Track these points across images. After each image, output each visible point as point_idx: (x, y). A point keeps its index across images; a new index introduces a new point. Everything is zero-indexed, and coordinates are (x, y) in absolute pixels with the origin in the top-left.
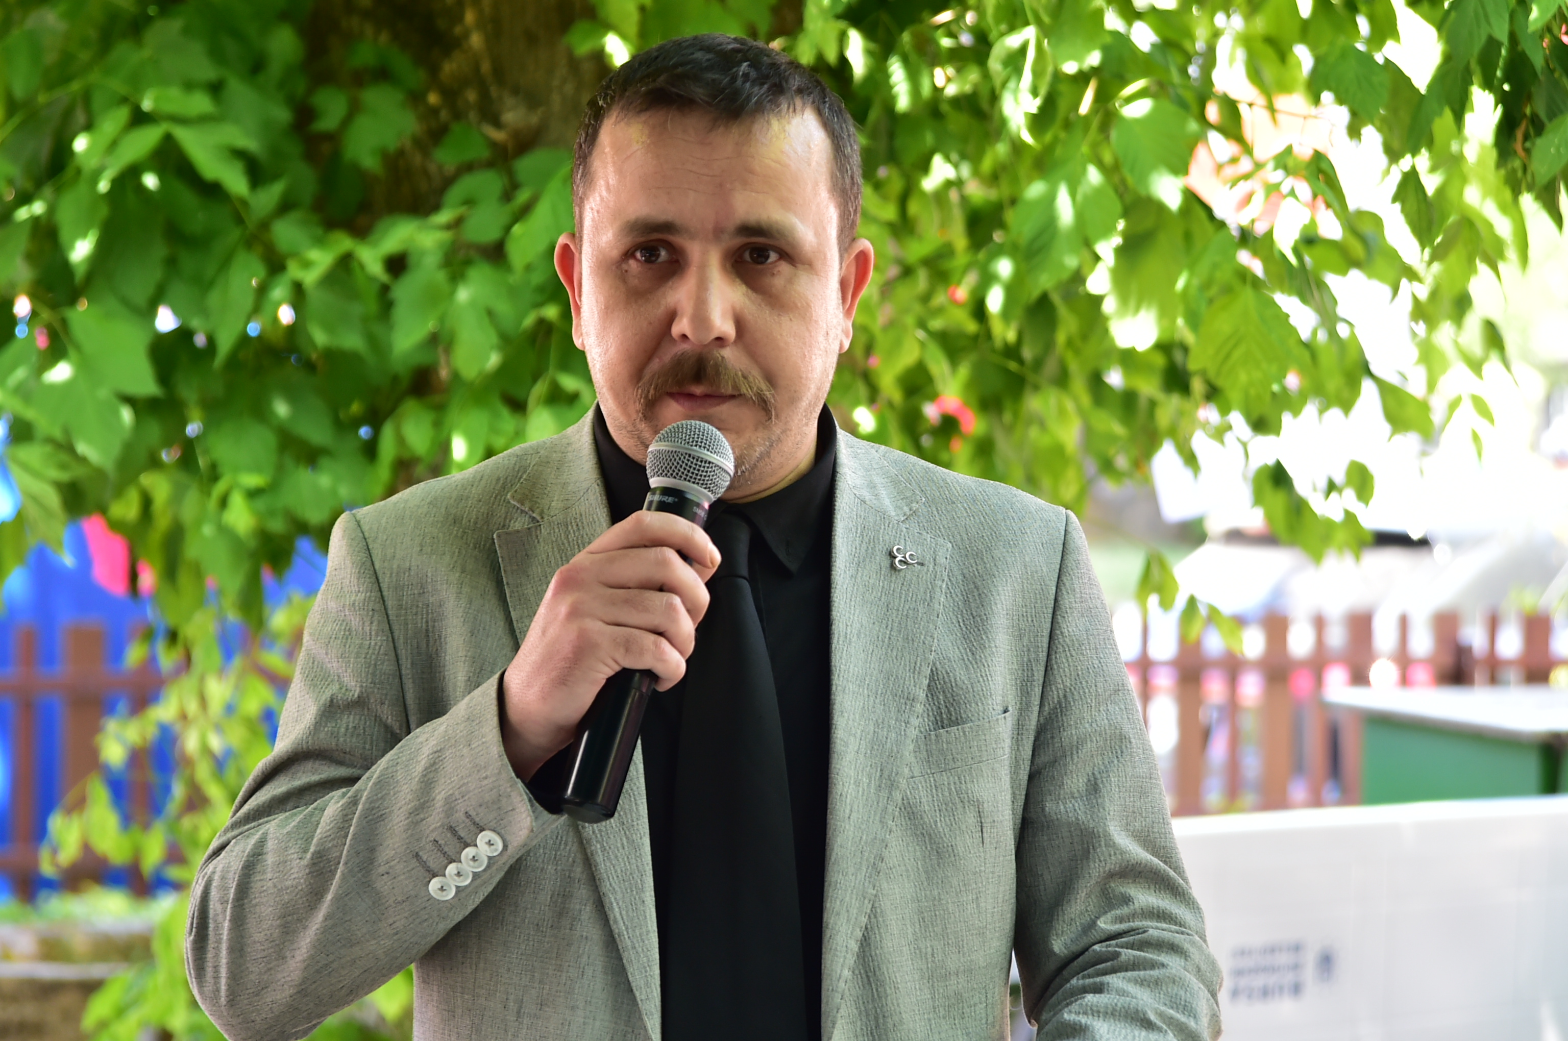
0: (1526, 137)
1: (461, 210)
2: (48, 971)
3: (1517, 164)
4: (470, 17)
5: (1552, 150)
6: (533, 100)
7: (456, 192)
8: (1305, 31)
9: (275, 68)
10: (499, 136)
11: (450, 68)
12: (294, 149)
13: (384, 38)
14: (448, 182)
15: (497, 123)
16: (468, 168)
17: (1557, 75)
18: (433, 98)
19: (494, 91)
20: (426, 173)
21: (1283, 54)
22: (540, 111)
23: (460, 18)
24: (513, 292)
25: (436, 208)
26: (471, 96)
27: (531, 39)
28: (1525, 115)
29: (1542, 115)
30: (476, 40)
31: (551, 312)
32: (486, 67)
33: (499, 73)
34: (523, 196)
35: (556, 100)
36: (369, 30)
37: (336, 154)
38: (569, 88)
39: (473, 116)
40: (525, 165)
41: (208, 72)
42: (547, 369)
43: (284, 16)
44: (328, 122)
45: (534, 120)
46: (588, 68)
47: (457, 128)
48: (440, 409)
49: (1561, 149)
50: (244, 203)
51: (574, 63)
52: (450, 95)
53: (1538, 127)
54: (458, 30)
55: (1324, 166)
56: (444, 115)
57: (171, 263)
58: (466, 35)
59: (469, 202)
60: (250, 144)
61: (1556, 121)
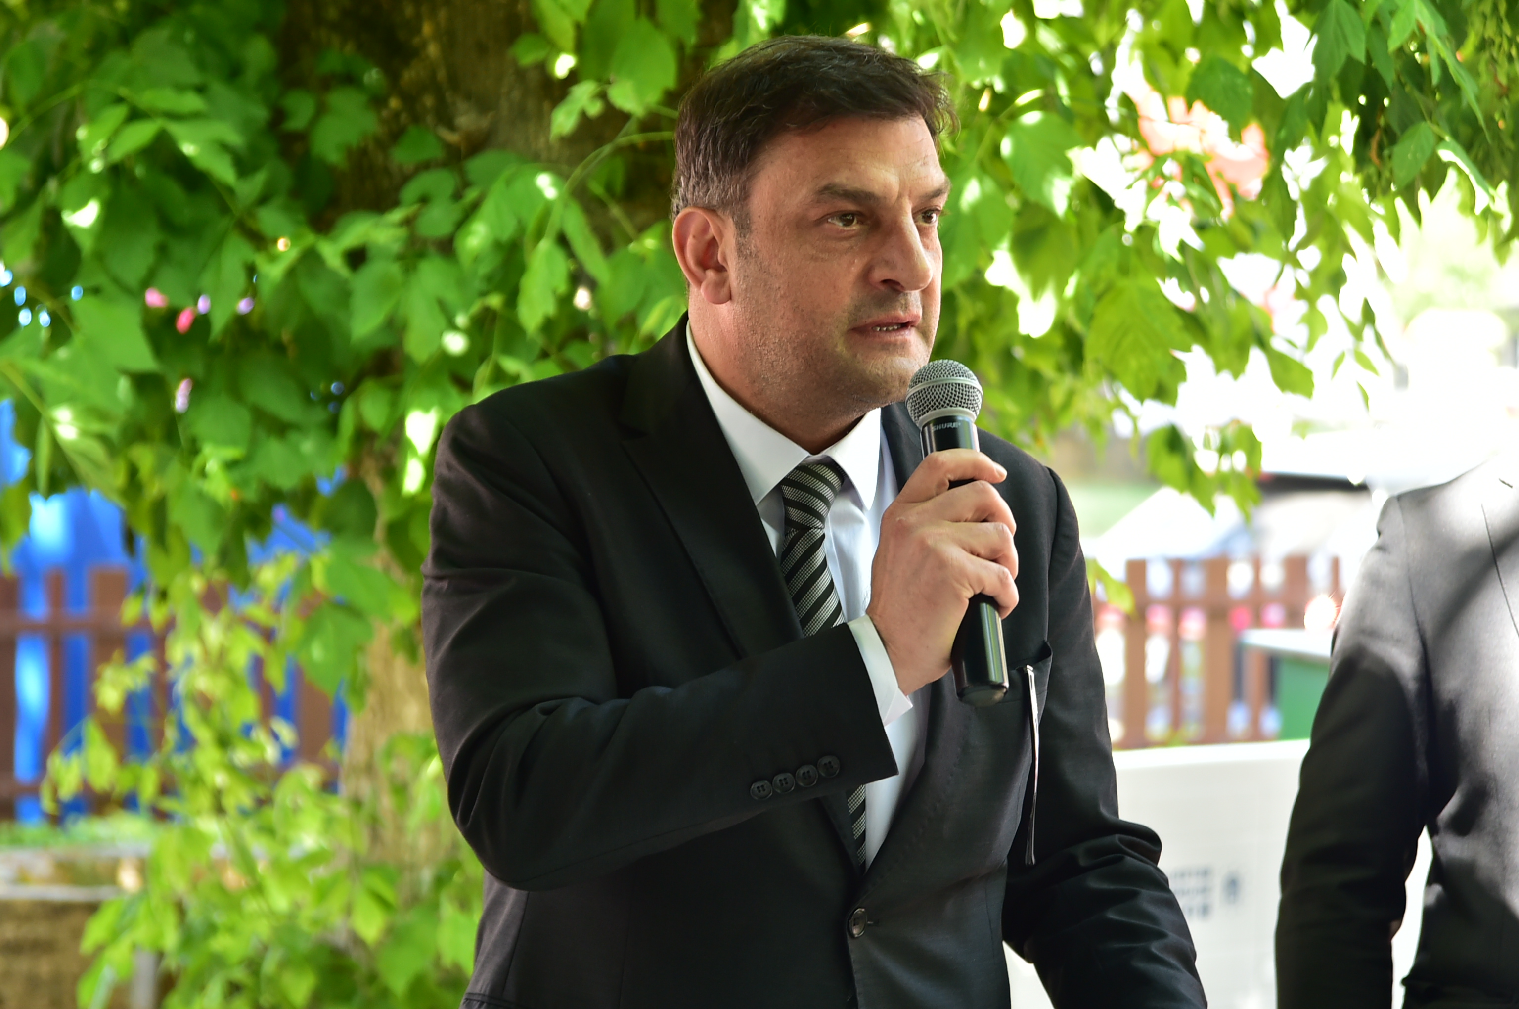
0: (1381, 148)
1: (415, 207)
2: (60, 893)
3: (1372, 170)
4: (427, 29)
5: (1409, 156)
6: (483, 105)
7: (411, 192)
8: (1197, 36)
9: (251, 76)
10: (452, 138)
11: (410, 75)
12: (270, 147)
13: (349, 48)
14: (406, 178)
15: (452, 127)
16: (425, 166)
17: (1408, 89)
18: (394, 103)
19: (449, 96)
20: (387, 171)
21: (1176, 57)
22: (490, 115)
23: (418, 30)
24: (462, 282)
25: (395, 203)
26: (429, 101)
27: (482, 49)
28: (1379, 126)
29: (1395, 127)
30: (433, 50)
31: (495, 301)
32: (442, 74)
33: (454, 81)
34: (471, 195)
35: (504, 105)
36: (336, 40)
37: (307, 153)
38: (516, 95)
39: (430, 119)
40: (476, 166)
41: (192, 75)
42: (491, 353)
43: (259, 28)
44: (297, 122)
45: (484, 123)
46: (533, 78)
47: (413, 131)
48: (396, 388)
49: (1418, 154)
50: (230, 190)
51: (521, 74)
52: (410, 100)
53: (1391, 138)
54: (416, 41)
55: (1197, 170)
56: (404, 117)
57: (162, 251)
58: (424, 45)
59: (424, 200)
60: (235, 138)
61: (1410, 131)
